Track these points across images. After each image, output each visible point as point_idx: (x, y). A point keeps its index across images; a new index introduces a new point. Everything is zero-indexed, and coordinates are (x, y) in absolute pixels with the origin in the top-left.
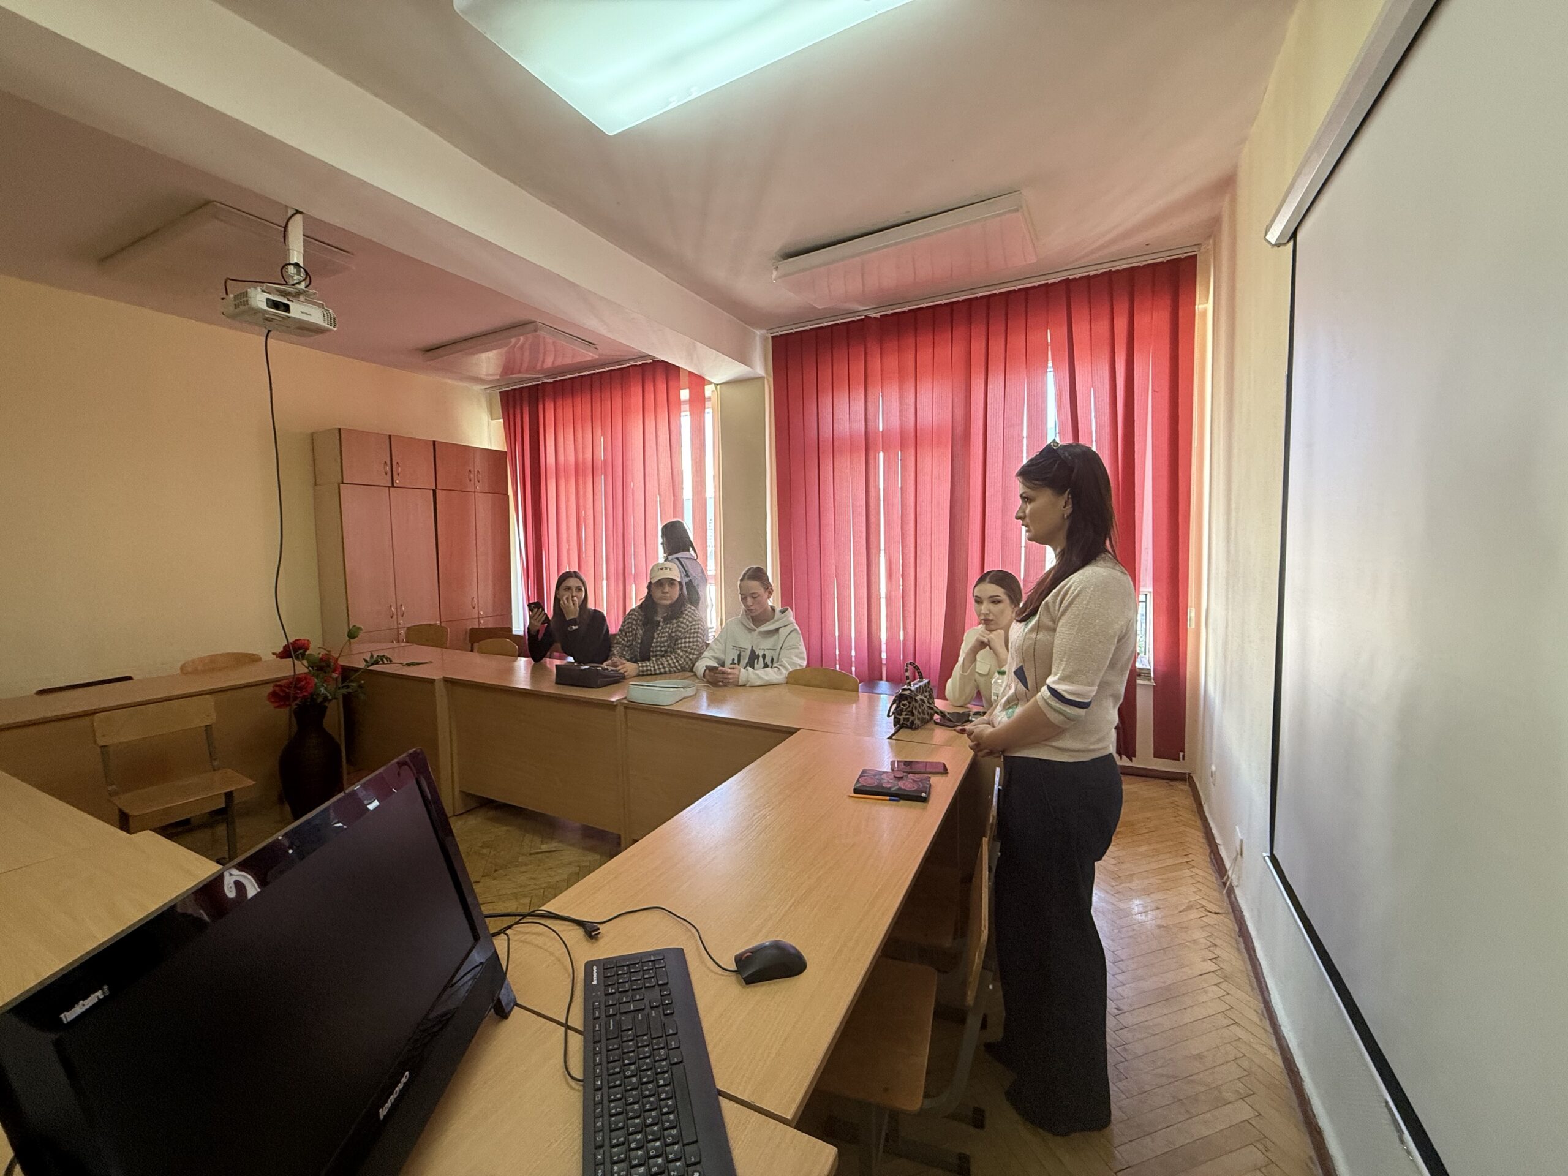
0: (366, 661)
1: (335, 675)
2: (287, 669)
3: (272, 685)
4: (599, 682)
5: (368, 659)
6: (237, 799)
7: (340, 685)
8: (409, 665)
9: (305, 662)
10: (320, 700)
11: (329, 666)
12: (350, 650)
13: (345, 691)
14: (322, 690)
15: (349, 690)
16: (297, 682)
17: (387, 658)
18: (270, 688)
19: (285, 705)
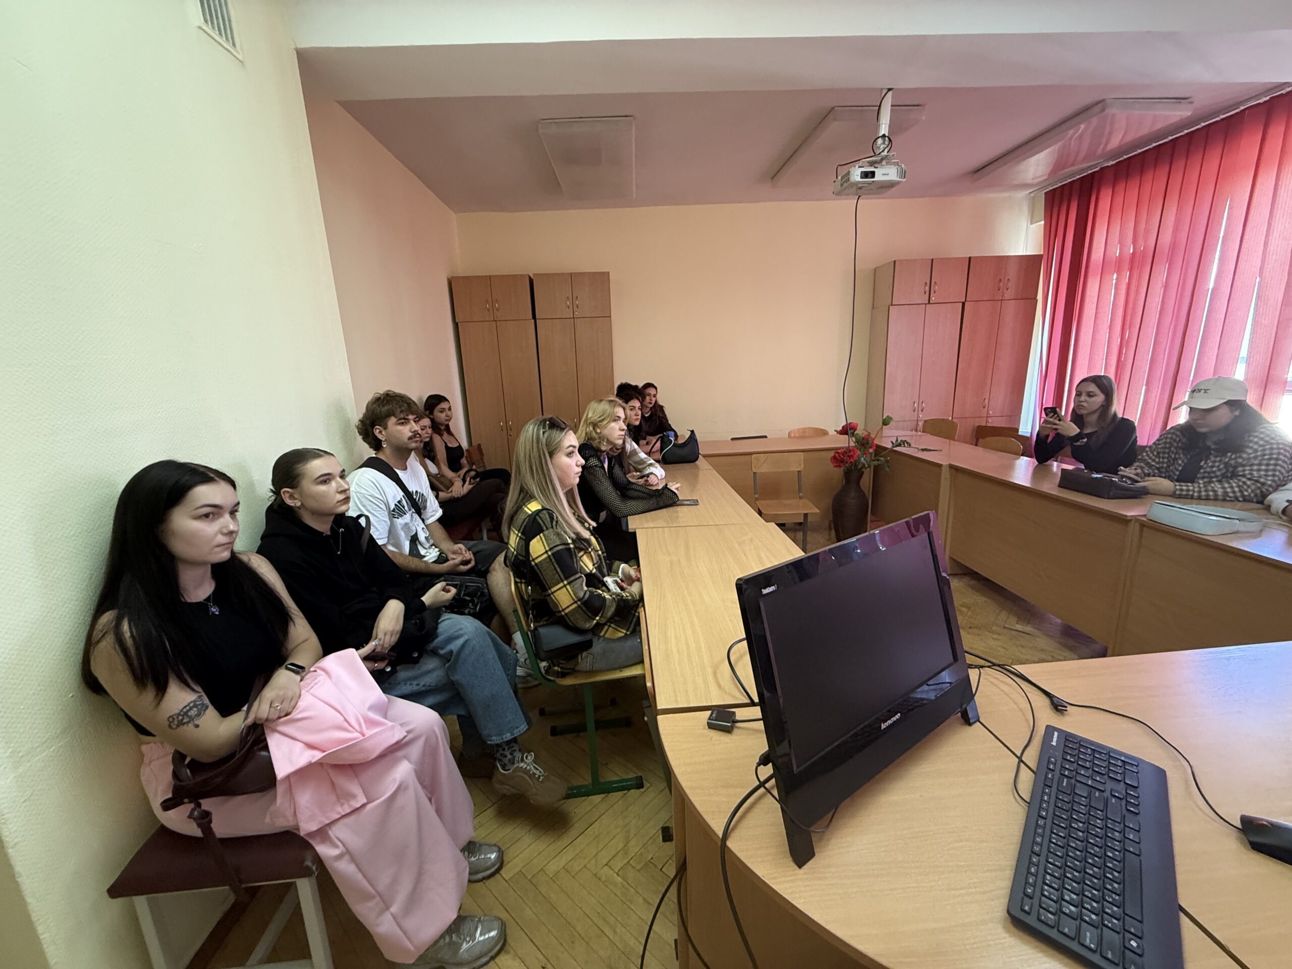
0: (892, 442)
1: (871, 451)
2: (844, 442)
3: (833, 452)
4: (1111, 493)
5: (894, 442)
6: (809, 519)
7: (873, 458)
8: (923, 450)
9: (854, 439)
10: (860, 466)
11: (868, 443)
12: (882, 433)
13: (876, 463)
14: (862, 459)
15: (879, 463)
16: (848, 452)
17: (907, 443)
18: (832, 454)
19: (839, 466)
